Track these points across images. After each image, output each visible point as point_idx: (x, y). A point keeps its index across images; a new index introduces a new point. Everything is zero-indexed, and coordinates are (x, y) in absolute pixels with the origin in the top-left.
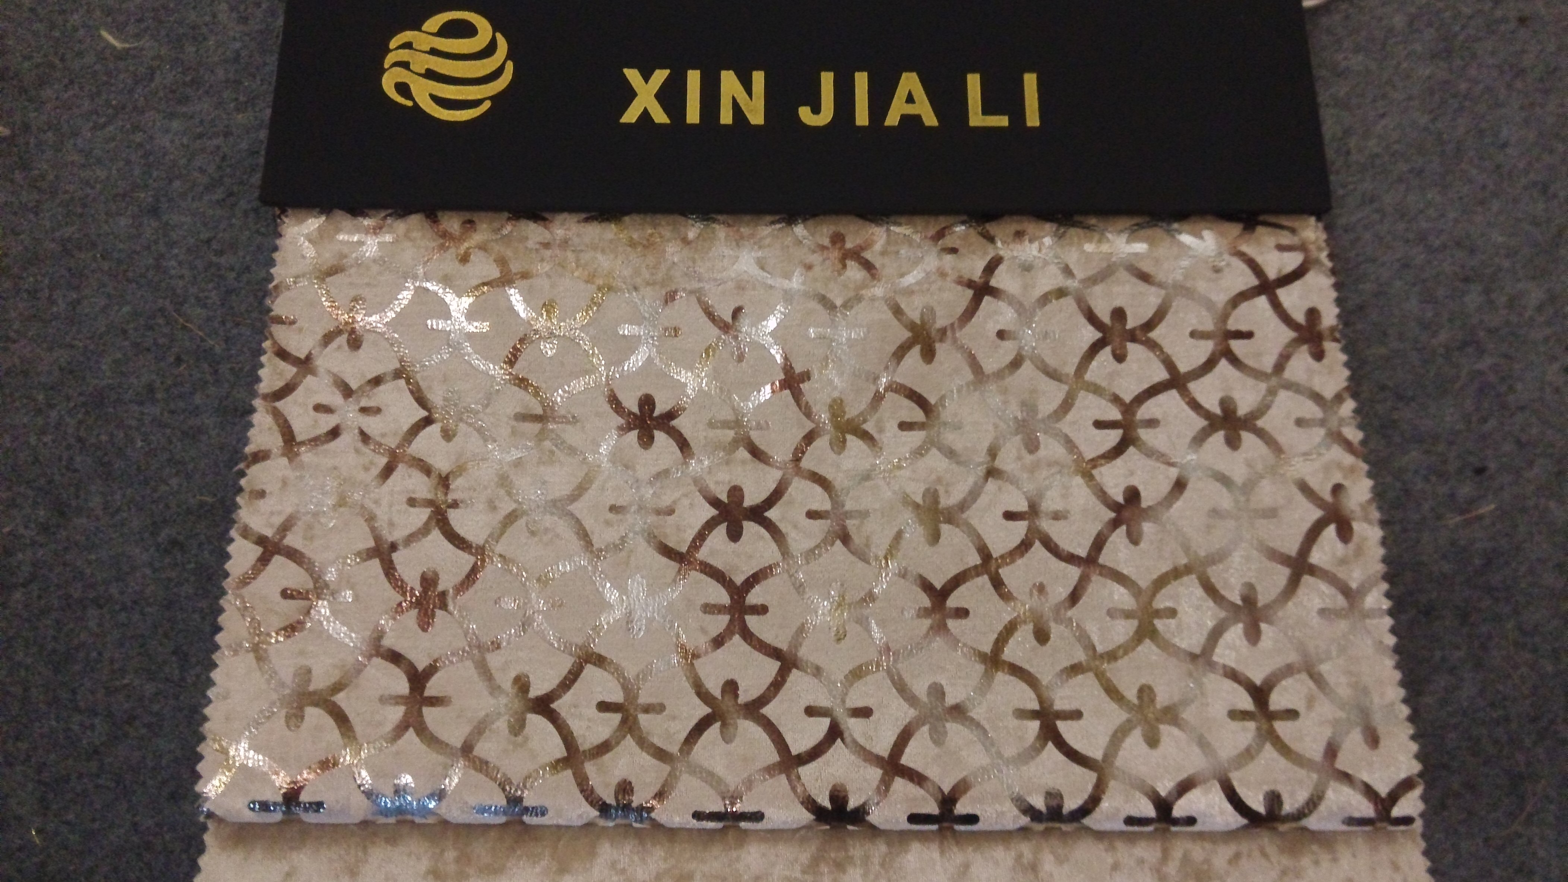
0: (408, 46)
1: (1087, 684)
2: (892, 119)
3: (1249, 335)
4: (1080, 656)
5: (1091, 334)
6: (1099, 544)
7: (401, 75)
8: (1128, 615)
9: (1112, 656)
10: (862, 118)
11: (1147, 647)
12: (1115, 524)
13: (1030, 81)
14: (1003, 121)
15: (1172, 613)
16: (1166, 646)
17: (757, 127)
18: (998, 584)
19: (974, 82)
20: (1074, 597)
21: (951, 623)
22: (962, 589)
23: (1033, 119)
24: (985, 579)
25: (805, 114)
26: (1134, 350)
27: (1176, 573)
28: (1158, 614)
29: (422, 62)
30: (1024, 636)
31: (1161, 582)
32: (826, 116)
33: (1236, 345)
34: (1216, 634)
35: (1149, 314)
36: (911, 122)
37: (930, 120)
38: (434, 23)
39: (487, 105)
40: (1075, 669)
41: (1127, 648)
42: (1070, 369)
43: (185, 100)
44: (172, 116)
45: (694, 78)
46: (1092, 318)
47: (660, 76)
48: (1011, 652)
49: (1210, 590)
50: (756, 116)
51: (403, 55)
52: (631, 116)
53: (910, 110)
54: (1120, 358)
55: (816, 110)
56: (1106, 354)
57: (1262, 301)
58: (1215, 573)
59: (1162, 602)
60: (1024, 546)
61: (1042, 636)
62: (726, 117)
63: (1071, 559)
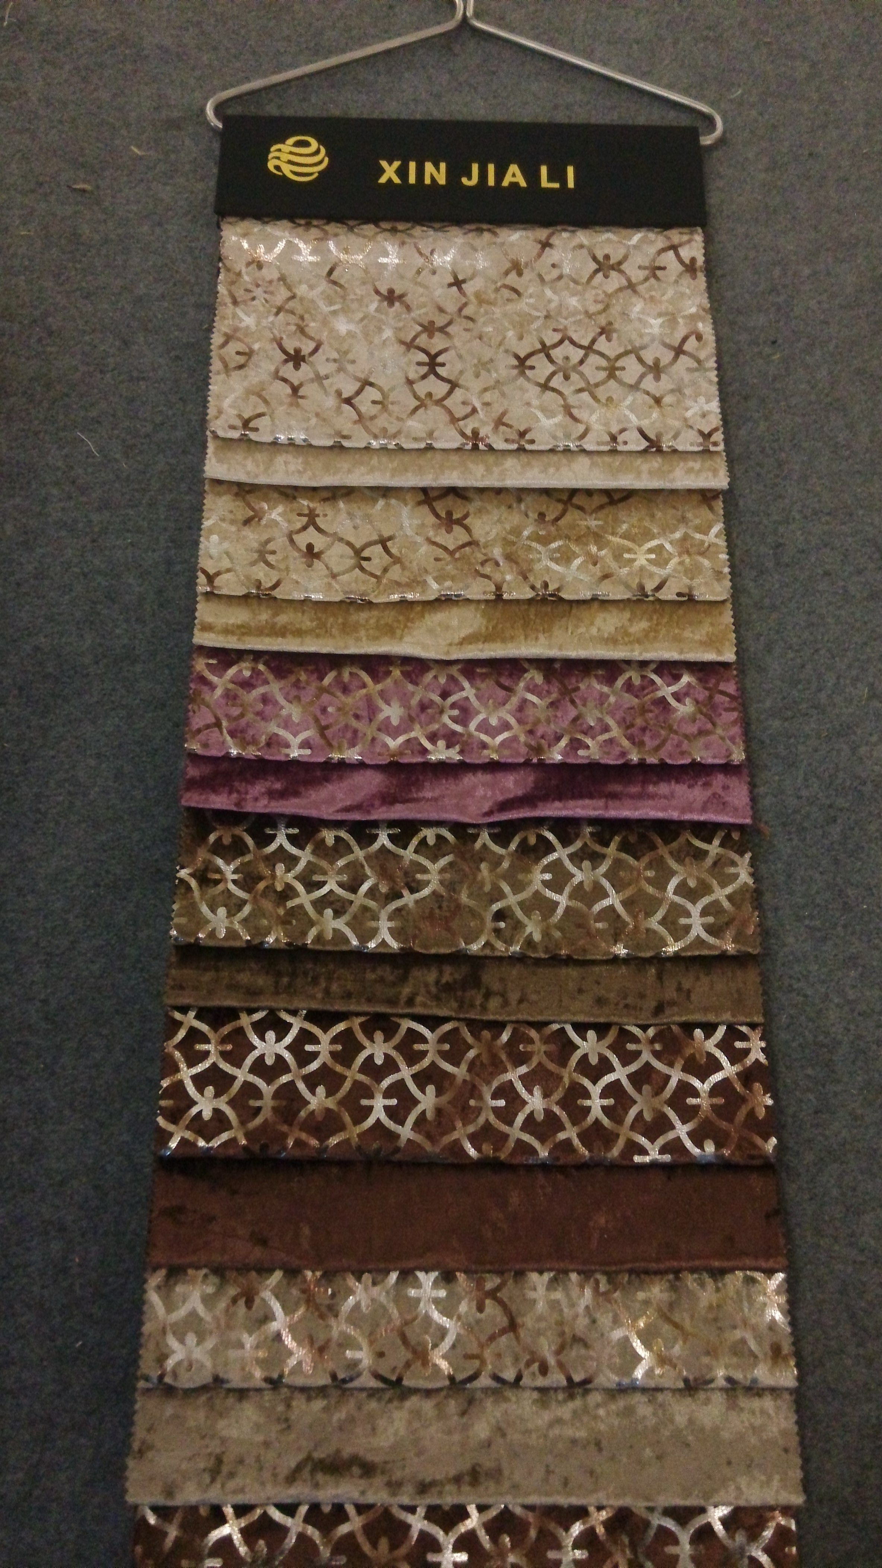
0: (279, 150)
1: (585, 396)
2: (505, 183)
3: (664, 268)
4: (582, 385)
5: (594, 266)
6: (593, 341)
7: (277, 162)
8: (605, 369)
9: (597, 385)
10: (491, 182)
11: (612, 383)
12: (601, 334)
13: (570, 170)
14: (556, 185)
15: (623, 369)
16: (620, 382)
17: (442, 186)
18: (549, 357)
19: (544, 170)
20: (582, 362)
21: (527, 372)
22: (534, 358)
23: (571, 184)
24: (542, 355)
25: (465, 181)
26: (613, 274)
27: (626, 353)
28: (618, 369)
29: (285, 157)
30: (559, 378)
31: (619, 357)
32: (475, 180)
33: (658, 273)
34: (643, 376)
35: (620, 257)
36: (514, 185)
37: (523, 184)
38: (291, 141)
39: (316, 175)
40: (581, 390)
41: (603, 382)
42: (584, 280)
43: (171, 177)
44: (165, 184)
45: (412, 165)
46: (594, 258)
47: (397, 164)
48: (553, 383)
49: (640, 360)
50: (442, 180)
51: (277, 154)
52: (383, 180)
53: (514, 180)
54: (606, 277)
55: (470, 178)
56: (600, 275)
57: (671, 253)
58: (642, 353)
59: (619, 364)
60: (561, 342)
61: (567, 378)
62: (428, 181)
63: (581, 347)
